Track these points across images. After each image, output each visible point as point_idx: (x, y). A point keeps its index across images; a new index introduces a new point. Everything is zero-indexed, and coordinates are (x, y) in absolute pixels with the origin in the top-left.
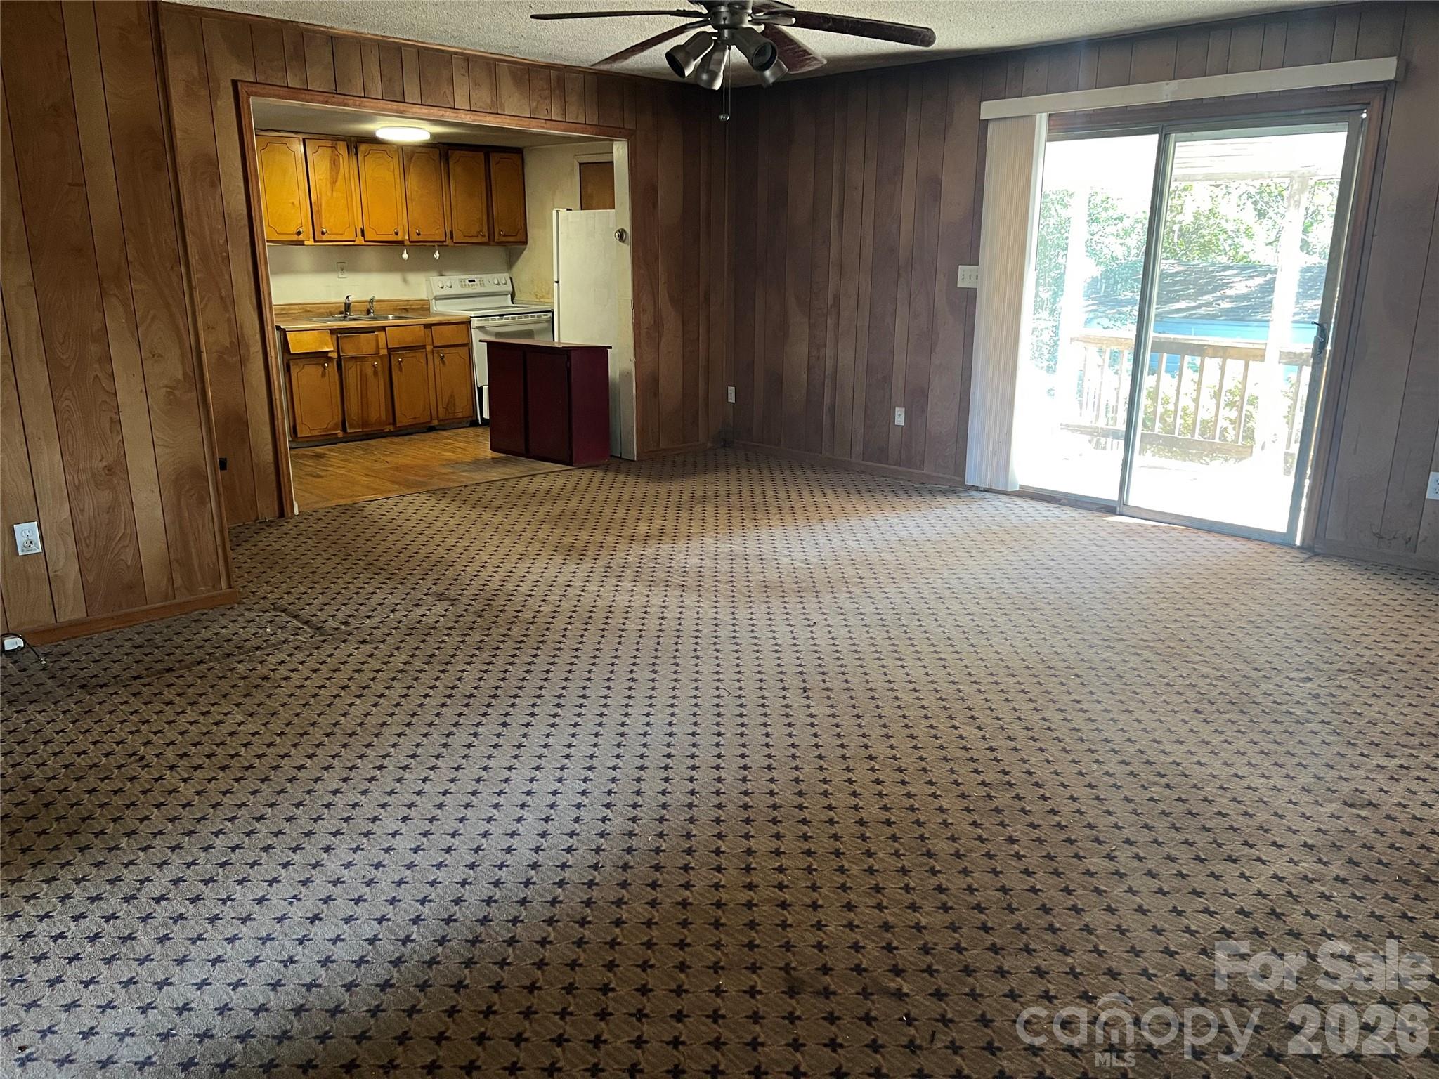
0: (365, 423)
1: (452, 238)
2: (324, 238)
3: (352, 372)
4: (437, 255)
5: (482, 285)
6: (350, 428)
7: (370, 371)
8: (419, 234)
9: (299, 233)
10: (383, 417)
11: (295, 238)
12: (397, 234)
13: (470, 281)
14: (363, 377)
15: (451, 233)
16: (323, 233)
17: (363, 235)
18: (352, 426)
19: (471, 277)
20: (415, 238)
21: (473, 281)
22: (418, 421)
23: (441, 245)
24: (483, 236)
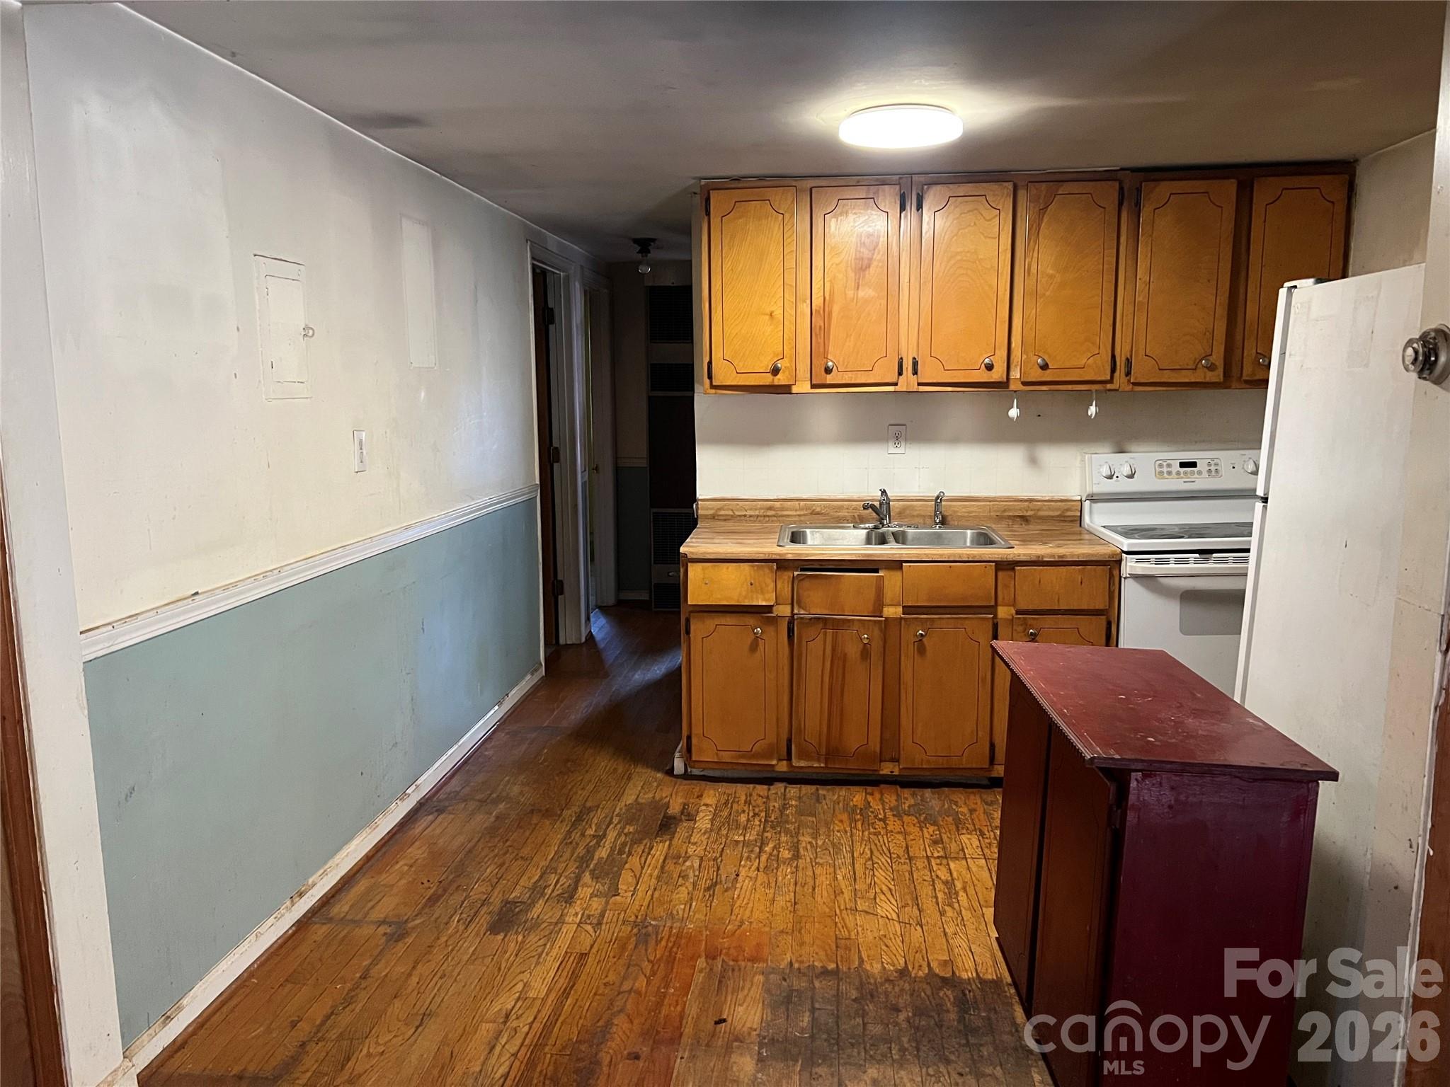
0: (832, 753)
1: (1128, 374)
2: (830, 379)
3: (816, 647)
4: (1093, 410)
5: (1214, 472)
6: (800, 758)
7: (853, 650)
8: (1045, 367)
9: (775, 371)
10: (875, 745)
11: (767, 379)
12: (990, 367)
13: (1183, 465)
14: (838, 659)
15: (1129, 362)
16: (828, 371)
17: (915, 372)
18: (803, 755)
19: (1188, 456)
20: (1036, 375)
21: (1193, 465)
22: (954, 763)
23: (1100, 388)
24: (1211, 368)
